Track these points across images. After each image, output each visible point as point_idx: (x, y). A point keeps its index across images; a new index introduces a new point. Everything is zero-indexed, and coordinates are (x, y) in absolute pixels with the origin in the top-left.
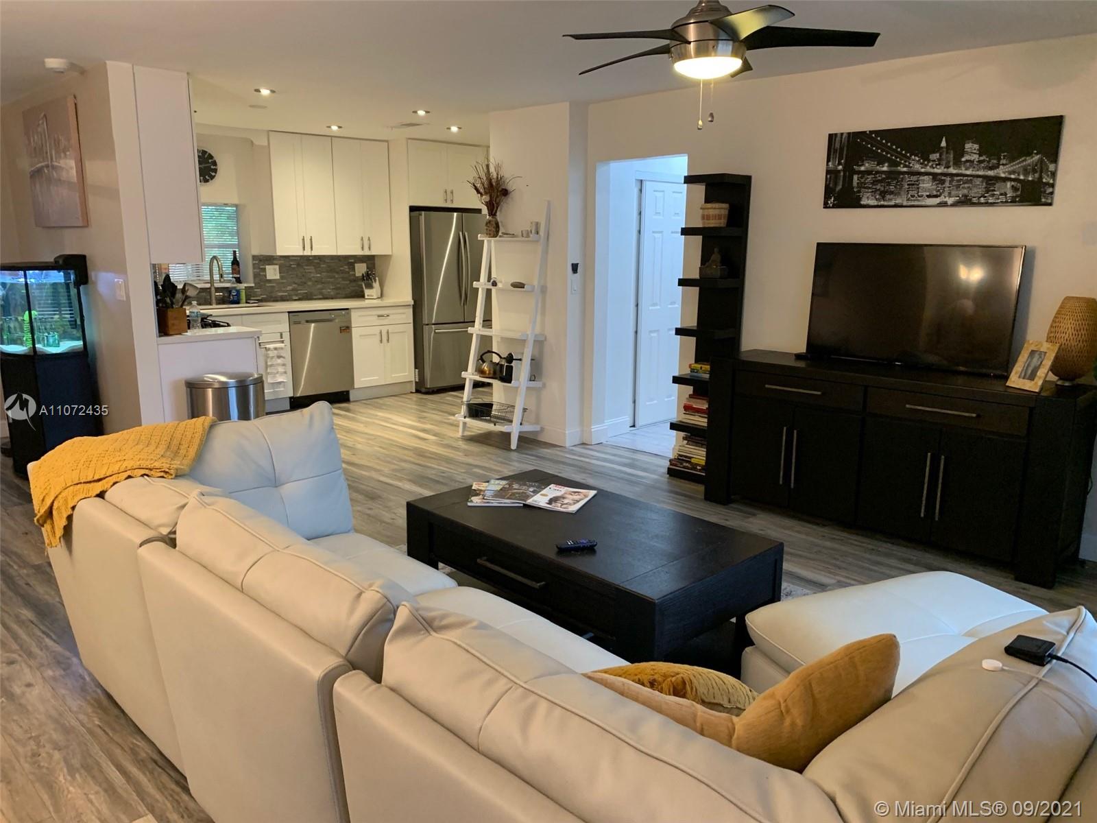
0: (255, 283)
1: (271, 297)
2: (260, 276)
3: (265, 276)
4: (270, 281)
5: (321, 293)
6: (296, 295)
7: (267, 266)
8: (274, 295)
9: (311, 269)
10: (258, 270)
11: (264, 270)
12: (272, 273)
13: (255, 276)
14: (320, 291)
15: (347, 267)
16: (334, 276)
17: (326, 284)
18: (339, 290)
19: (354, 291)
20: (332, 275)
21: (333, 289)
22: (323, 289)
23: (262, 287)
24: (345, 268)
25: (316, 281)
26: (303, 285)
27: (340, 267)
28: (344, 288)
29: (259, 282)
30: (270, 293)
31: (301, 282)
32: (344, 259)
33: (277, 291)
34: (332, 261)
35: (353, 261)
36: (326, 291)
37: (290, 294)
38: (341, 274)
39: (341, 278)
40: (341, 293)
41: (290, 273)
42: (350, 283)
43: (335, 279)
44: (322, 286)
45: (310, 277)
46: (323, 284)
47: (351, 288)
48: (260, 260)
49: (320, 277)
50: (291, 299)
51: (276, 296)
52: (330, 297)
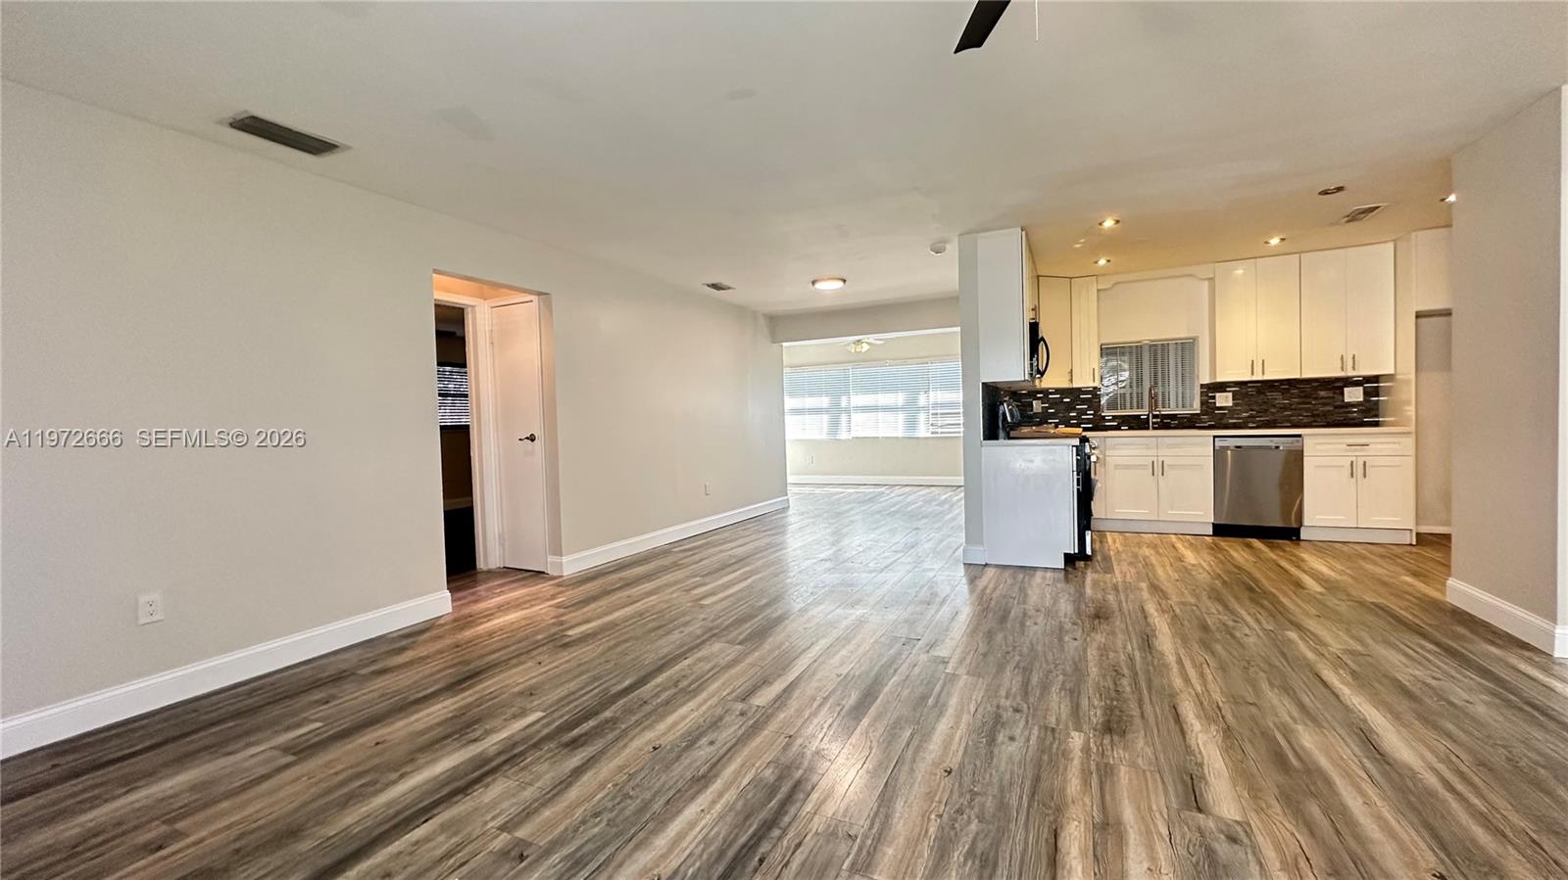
0: (1201, 411)
1: (1221, 423)
2: (1208, 405)
3: (1215, 403)
4: (1221, 408)
5: (1288, 421)
7: (1217, 395)
8: (1224, 421)
9: (1276, 395)
10: (1207, 398)
11: (1214, 398)
12: (1224, 400)
13: (1202, 404)
14: (1287, 418)
15: (1332, 392)
16: (1310, 402)
17: (1297, 411)
18: (1316, 417)
19: (1342, 419)
20: (1306, 400)
21: (1307, 416)
22: (1291, 416)
23: (1210, 413)
24: (1327, 393)
25: (1282, 408)
26: (1263, 412)
27: (1319, 392)
28: (1324, 415)
29: (1207, 409)
30: (1219, 419)
31: (1262, 409)
32: (1327, 383)
33: (1228, 418)
34: (1307, 386)
35: (1342, 385)
36: (1296, 418)
37: (1245, 421)
38: (1322, 400)
39: (1321, 404)
40: (1319, 420)
41: (1247, 400)
42: (1336, 410)
43: (1312, 406)
44: (1290, 413)
45: (1273, 404)
46: (1293, 411)
47: (1336, 415)
48: (1209, 389)
49: (1289, 403)
50: (1247, 427)
51: (1227, 422)
52: (1302, 425)
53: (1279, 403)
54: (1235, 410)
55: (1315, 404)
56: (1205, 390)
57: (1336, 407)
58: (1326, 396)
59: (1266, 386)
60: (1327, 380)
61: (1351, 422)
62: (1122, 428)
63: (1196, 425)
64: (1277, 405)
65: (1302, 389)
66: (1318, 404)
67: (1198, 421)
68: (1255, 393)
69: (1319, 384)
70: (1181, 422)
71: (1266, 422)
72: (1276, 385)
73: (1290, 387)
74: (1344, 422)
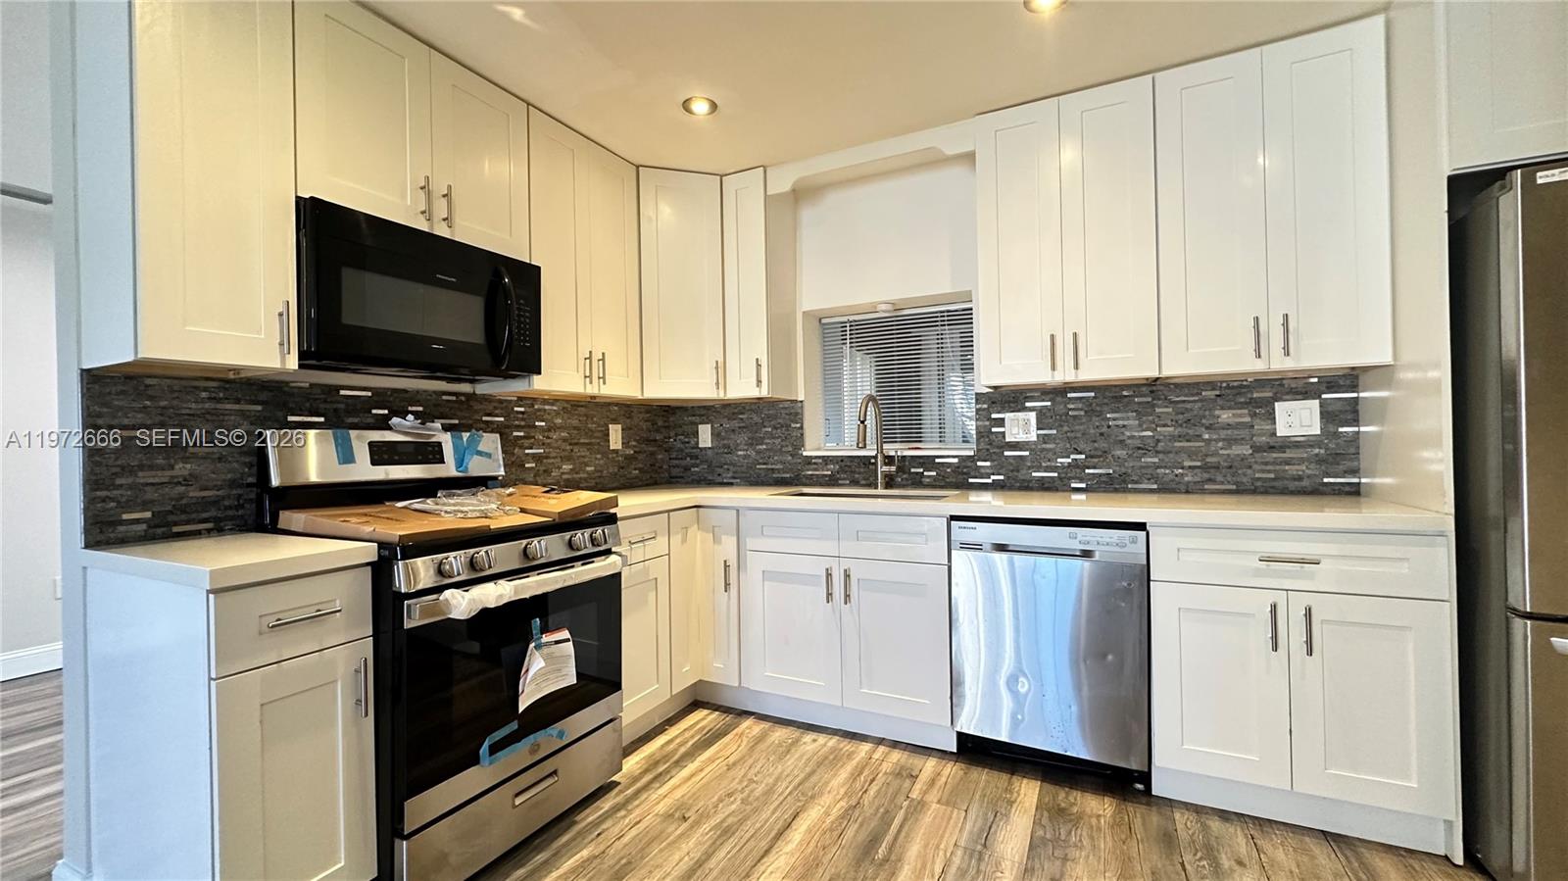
0: (979, 450)
1: (1016, 479)
2: (990, 434)
3: (1003, 434)
4: (1013, 445)
5: (1153, 478)
6: (1081, 481)
7: (1008, 416)
8: (1021, 476)
10: (987, 423)
11: (1001, 422)
12: (1021, 428)
13: (980, 435)
14: (1149, 471)
15: (1246, 411)
16: (1199, 436)
17: (1171, 455)
18: (1212, 471)
19: (1272, 476)
20: (1191, 432)
21: (1190, 467)
22: (1158, 467)
23: (994, 457)
24: (1240, 416)
25: (1139, 448)
26: (1100, 456)
27: (1217, 412)
28: (1230, 467)
29: (988, 447)
30: (1012, 471)
31: (1096, 449)
32: (1235, 391)
33: (1029, 468)
34: (1192, 399)
35: (1270, 394)
36: (1167, 471)
37: (1063, 475)
38: (1225, 432)
39: (1224, 440)
40: (1220, 478)
41: (1066, 428)
42: (1256, 455)
43: (1202, 444)
44: (1156, 460)
45: (1121, 438)
46: (1161, 456)
47: (1256, 467)
48: (993, 403)
49: (1153, 437)
50: (1066, 488)
51: (1027, 477)
52: (1183, 488)
53: (1132, 437)
54: (1043, 450)
55: (1209, 441)
56: (985, 406)
57: (1257, 449)
58: (1230, 421)
59: (1105, 398)
60: (1235, 384)
61: (1292, 485)
62: (840, 482)
63: (971, 480)
64: (1129, 441)
65: (1180, 405)
66: (1216, 440)
67: (972, 474)
68: (1082, 413)
69: (1218, 393)
70: (942, 474)
71: (1104, 479)
72: (1126, 396)
73: (1154, 399)
74: (1275, 484)
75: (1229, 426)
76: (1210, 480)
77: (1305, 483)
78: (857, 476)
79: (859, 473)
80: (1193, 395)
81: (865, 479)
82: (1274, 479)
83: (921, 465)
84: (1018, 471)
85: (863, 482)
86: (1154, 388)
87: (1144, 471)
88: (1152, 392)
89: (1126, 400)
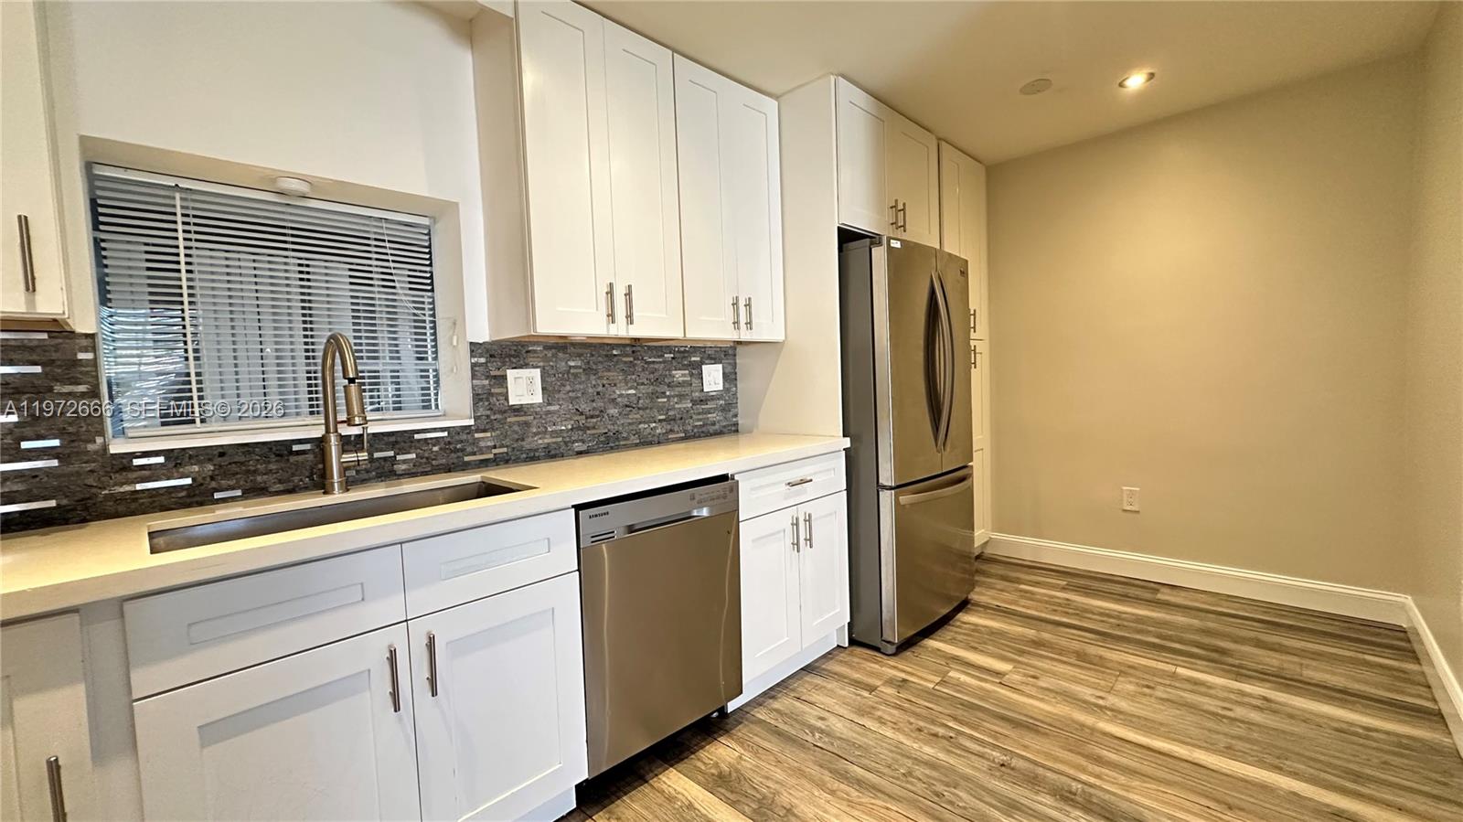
0: (476, 418)
1: (521, 450)
2: (489, 394)
3: (505, 396)
4: (518, 410)
6: (583, 441)
7: (511, 374)
8: (526, 445)
10: (486, 382)
11: (503, 380)
12: (524, 387)
13: (477, 398)
14: (634, 427)
15: (687, 372)
16: (664, 393)
17: (648, 411)
18: (672, 422)
19: (701, 423)
20: (658, 389)
21: (660, 421)
22: (640, 423)
23: (496, 425)
24: (683, 375)
25: (627, 406)
26: (598, 416)
27: (674, 372)
28: (681, 419)
29: (488, 413)
30: (517, 440)
31: (594, 409)
32: (682, 355)
33: (535, 434)
34: (658, 360)
35: (698, 359)
36: (646, 426)
37: (568, 439)
38: (677, 389)
39: (677, 396)
40: (676, 428)
41: (568, 388)
42: (694, 407)
43: (665, 400)
44: (638, 416)
45: (612, 397)
46: (641, 412)
47: (695, 417)
48: (491, 356)
49: (635, 395)
50: (570, 453)
51: (533, 446)
52: (656, 439)
53: (621, 395)
54: (549, 412)
55: (668, 397)
56: (482, 360)
57: (694, 402)
58: (680, 380)
59: (599, 356)
60: (682, 349)
61: (712, 429)
62: (217, 496)
63: (466, 459)
64: (619, 400)
65: (652, 366)
66: (674, 396)
67: (469, 449)
68: (581, 370)
69: (672, 355)
70: (426, 455)
71: (602, 439)
72: (615, 355)
73: (635, 359)
74: (704, 429)
75: (680, 384)
76: (672, 431)
77: (717, 427)
78: (259, 479)
79: (269, 472)
80: (659, 357)
81: (280, 482)
82: (703, 426)
83: (393, 446)
84: (523, 440)
85: (279, 487)
86: (634, 349)
87: (631, 428)
88: (633, 352)
89: (615, 359)
